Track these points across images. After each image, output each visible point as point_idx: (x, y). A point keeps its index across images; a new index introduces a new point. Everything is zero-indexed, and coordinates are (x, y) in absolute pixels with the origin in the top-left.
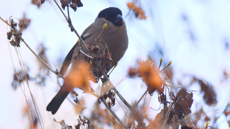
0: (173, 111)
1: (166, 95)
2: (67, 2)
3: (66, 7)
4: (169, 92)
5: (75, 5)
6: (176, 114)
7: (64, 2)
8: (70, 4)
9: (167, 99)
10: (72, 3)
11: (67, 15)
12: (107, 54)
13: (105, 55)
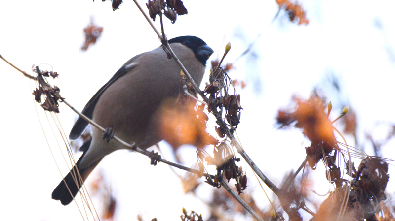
0: (353, 197)
1: (339, 168)
2: (159, 8)
3: (158, 16)
4: (345, 161)
5: (174, 12)
6: (359, 201)
7: (153, 7)
8: (165, 10)
9: (341, 176)
10: (168, 8)
12: (233, 97)
13: (228, 98)
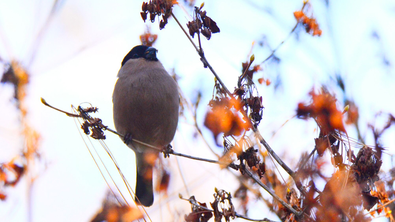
1: (342, 155)
2: (197, 27)
3: (196, 34)
4: (346, 150)
5: (209, 31)
7: (192, 27)
8: (202, 29)
9: (343, 161)
10: (204, 27)
11: (197, 45)
12: (256, 99)
13: (253, 99)
